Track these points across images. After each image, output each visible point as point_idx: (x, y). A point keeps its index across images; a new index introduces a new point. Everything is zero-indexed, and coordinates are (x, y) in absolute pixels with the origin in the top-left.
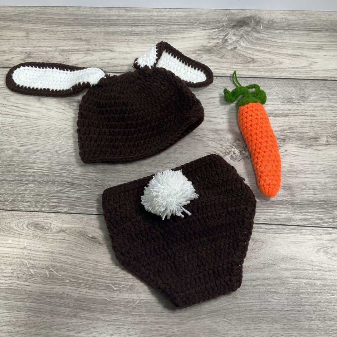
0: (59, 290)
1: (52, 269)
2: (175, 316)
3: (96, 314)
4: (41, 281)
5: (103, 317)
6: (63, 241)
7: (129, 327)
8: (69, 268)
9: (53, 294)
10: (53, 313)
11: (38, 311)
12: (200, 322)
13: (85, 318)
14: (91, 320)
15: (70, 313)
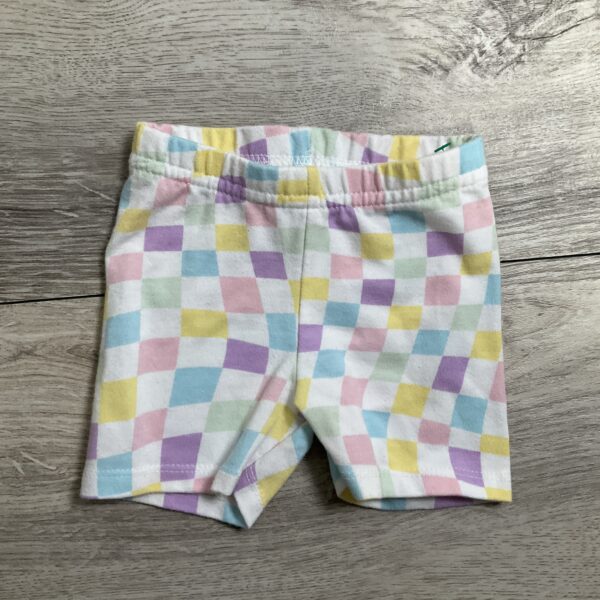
0: (59, 503)
1: (26, 455)
2: (361, 519)
3: (167, 545)
4: (8, 488)
5: (187, 546)
6: (35, 378)
7: (254, 560)
8: (70, 446)
9: (49, 514)
10: (60, 557)
11: (21, 559)
12: (421, 522)
13: (141, 556)
14: (158, 559)
15: (103, 552)
